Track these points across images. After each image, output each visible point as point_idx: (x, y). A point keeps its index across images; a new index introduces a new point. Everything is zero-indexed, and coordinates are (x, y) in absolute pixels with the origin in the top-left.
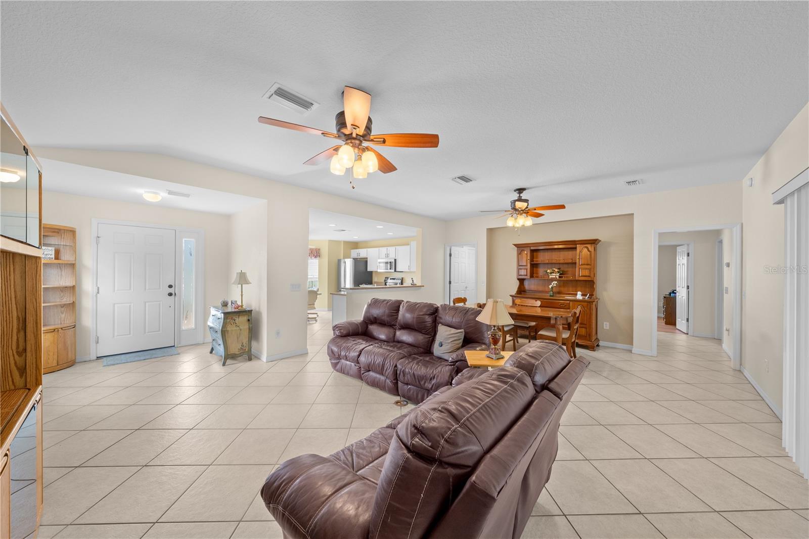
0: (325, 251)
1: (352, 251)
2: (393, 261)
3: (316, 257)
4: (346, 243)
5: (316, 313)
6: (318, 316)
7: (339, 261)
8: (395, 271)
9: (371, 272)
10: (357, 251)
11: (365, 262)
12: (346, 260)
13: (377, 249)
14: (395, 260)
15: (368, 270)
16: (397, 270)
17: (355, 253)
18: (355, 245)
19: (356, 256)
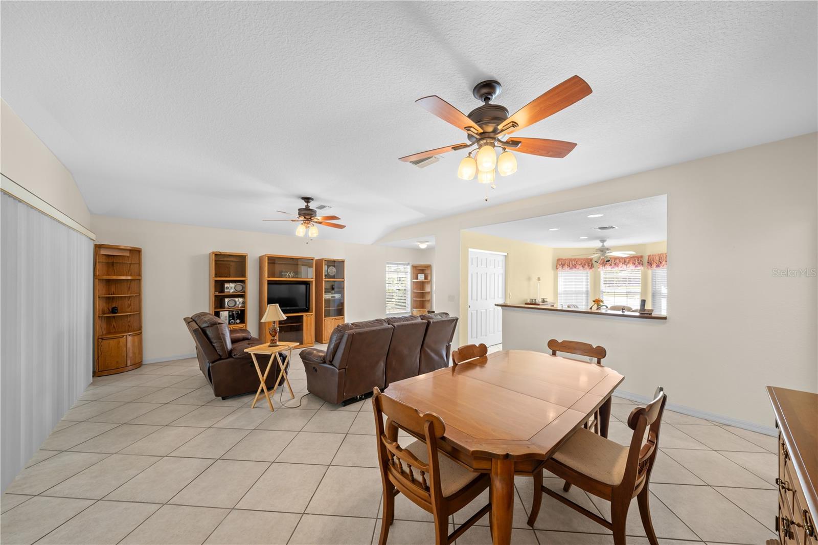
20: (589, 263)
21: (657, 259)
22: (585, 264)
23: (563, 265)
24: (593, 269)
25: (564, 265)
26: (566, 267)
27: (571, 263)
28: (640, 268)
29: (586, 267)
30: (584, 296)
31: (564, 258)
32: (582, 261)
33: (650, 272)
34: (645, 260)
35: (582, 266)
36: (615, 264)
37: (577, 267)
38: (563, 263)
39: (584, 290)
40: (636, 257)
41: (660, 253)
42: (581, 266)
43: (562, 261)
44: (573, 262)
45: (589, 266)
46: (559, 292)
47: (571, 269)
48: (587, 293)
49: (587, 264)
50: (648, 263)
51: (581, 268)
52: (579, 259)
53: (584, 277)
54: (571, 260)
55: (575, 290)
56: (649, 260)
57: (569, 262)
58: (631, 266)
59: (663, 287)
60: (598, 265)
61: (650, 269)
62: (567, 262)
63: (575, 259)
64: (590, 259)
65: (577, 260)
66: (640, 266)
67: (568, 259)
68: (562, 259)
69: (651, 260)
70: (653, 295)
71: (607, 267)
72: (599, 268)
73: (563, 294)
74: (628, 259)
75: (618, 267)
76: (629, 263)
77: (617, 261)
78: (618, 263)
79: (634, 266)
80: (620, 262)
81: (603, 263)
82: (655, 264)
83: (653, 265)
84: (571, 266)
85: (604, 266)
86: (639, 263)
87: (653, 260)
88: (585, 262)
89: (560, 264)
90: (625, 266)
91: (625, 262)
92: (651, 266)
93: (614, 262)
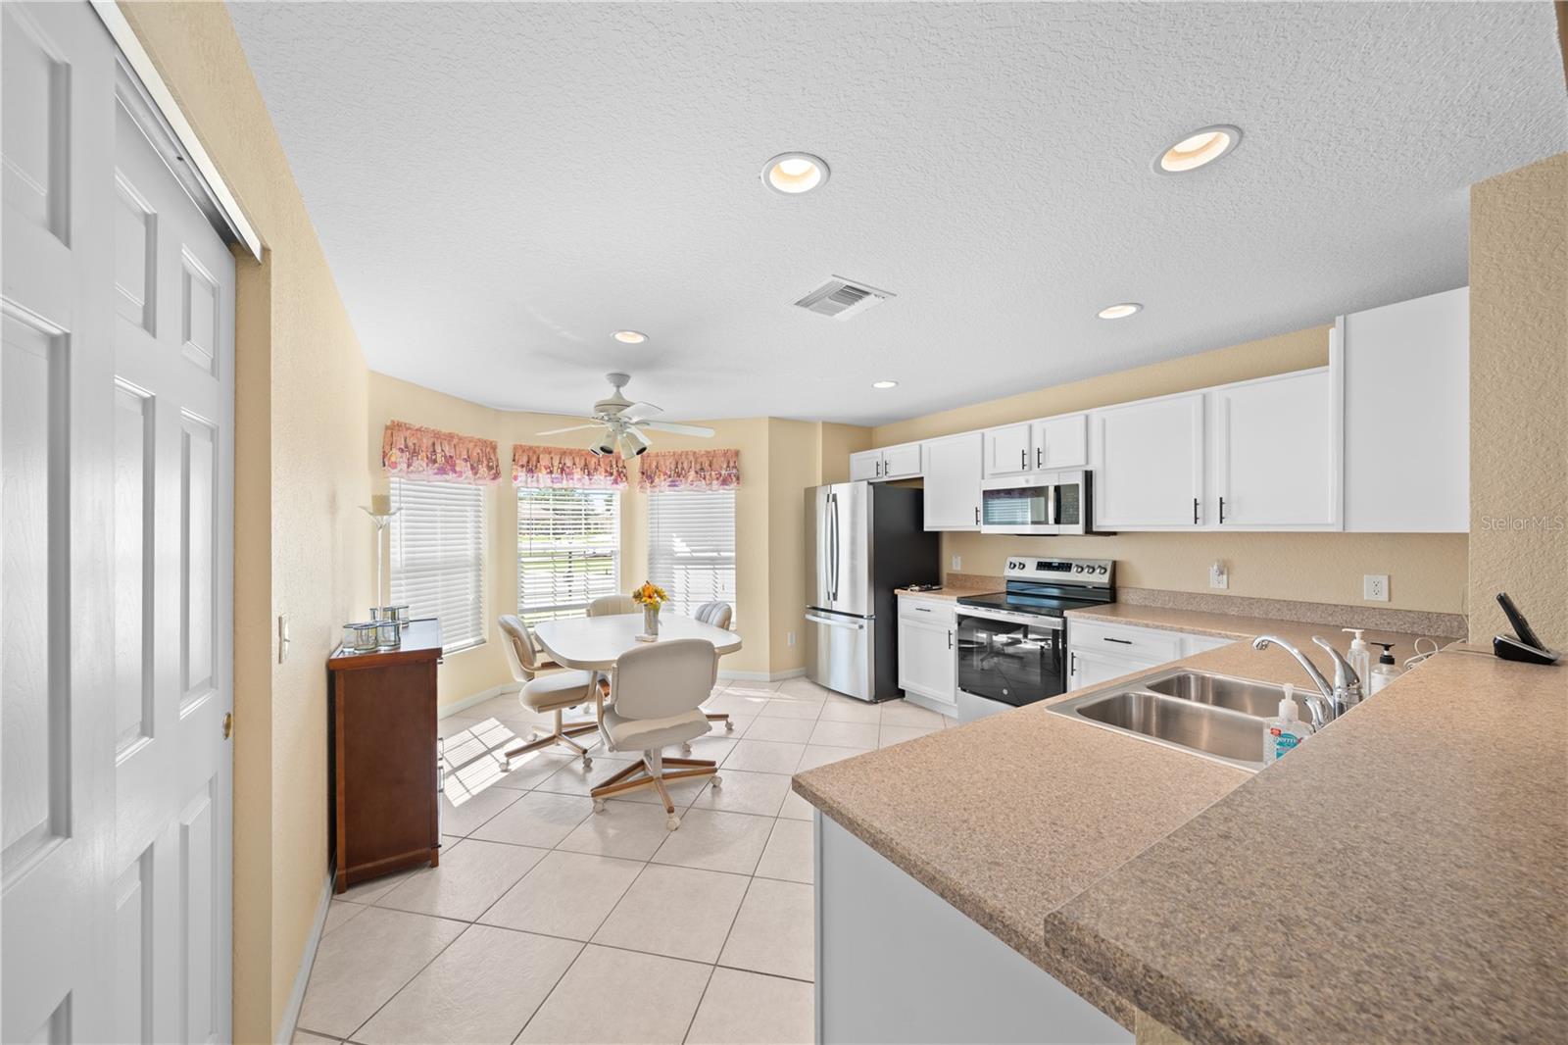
0: (757, 463)
1: (855, 457)
2: (1079, 480)
3: (725, 482)
4: (833, 427)
5: (725, 717)
6: (729, 727)
7: (810, 495)
8: (1089, 530)
9: (936, 536)
10: (876, 454)
11: (913, 494)
12: (837, 489)
13: (974, 436)
14: (1089, 477)
15: (925, 529)
16: (1100, 523)
17: (865, 464)
18: (865, 434)
19: (872, 475)
20: (488, 459)
21: (670, 463)
22: (479, 461)
23: (410, 454)
24: (501, 479)
25: (415, 453)
26: (420, 463)
27: (438, 450)
28: (623, 486)
29: (483, 469)
30: (471, 576)
31: (416, 424)
32: (471, 446)
33: (643, 497)
34: (634, 466)
35: (472, 468)
36: (562, 470)
38: (413, 445)
39: (470, 553)
41: (677, 450)
42: (469, 465)
43: (408, 434)
44: (447, 449)
45: (490, 468)
47: (442, 471)
48: (478, 558)
49: (485, 462)
50: (643, 473)
51: (470, 474)
52: (460, 439)
53: (468, 508)
54: (437, 435)
55: (444, 554)
56: (646, 467)
57: (431, 443)
58: (602, 478)
59: (677, 537)
60: (515, 467)
61: (648, 491)
62: (424, 441)
63: (450, 437)
64: (491, 443)
65: (455, 441)
66: (624, 479)
67: (427, 431)
68: (407, 429)
69: (650, 466)
70: (651, 559)
71: (540, 475)
72: (516, 478)
73: (402, 576)
74: (594, 460)
75: (572, 479)
76: (596, 469)
77: (569, 463)
78: (569, 467)
79: (608, 478)
80: (574, 464)
81: (528, 462)
82: (662, 477)
83: (657, 480)
84: (439, 460)
85: (530, 471)
86: (619, 473)
87: (657, 467)
88: (479, 451)
89: (402, 447)
90: (587, 477)
91: (586, 465)
92: (652, 482)
93: (560, 463)
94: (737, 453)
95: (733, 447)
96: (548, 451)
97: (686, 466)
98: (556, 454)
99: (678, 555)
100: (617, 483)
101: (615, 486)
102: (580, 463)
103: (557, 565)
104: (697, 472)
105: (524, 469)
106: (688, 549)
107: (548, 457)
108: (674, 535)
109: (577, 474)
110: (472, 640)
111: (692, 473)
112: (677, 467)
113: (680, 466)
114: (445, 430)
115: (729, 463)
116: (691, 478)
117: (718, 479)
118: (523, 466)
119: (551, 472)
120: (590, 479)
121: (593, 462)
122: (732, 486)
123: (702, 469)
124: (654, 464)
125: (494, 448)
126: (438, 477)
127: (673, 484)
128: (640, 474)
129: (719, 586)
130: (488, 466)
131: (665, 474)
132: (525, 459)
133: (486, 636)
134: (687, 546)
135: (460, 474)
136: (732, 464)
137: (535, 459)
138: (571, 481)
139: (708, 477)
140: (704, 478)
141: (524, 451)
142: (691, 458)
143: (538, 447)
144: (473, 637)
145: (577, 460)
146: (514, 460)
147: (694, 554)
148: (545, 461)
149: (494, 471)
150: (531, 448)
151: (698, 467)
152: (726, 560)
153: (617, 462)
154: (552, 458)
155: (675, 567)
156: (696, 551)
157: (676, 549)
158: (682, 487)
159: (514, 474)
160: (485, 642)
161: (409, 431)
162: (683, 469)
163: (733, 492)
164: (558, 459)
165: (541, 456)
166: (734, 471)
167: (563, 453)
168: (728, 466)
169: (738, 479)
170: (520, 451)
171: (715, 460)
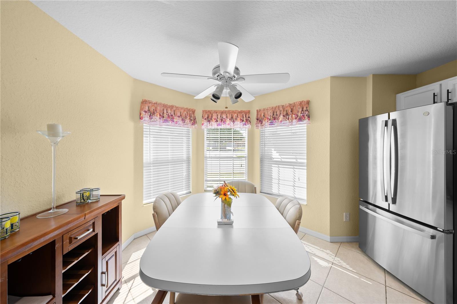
1: (401, 95)
3: (300, 119)
20: (190, 116)
21: (270, 113)
22: (186, 117)
23: (152, 114)
24: (196, 125)
25: (154, 113)
26: (157, 117)
27: (165, 112)
28: (248, 126)
29: (187, 121)
30: (185, 166)
31: (154, 101)
32: (182, 111)
33: (257, 131)
34: (254, 116)
35: (182, 120)
36: (222, 120)
37: (175, 120)
38: (152, 110)
39: (185, 157)
40: (244, 112)
41: (274, 106)
42: (180, 119)
43: (150, 105)
44: (169, 111)
45: (191, 120)
46: (144, 161)
47: (166, 121)
48: (188, 160)
49: (188, 118)
50: (257, 119)
51: (181, 122)
52: (177, 108)
53: (184, 137)
54: (165, 106)
55: (172, 156)
56: (259, 116)
57: (162, 109)
58: (239, 123)
59: (274, 150)
60: (203, 120)
61: (260, 127)
62: (158, 108)
63: (172, 107)
64: (192, 110)
65: (174, 109)
66: (249, 123)
67: (160, 104)
68: (150, 103)
69: (261, 115)
70: (262, 161)
71: (213, 123)
72: (203, 124)
73: (152, 165)
74: (235, 115)
75: (225, 124)
76: (236, 119)
77: (224, 116)
78: (224, 119)
79: (242, 123)
80: (227, 117)
81: (208, 117)
82: (266, 120)
83: (264, 122)
84: (165, 116)
85: (209, 121)
86: (247, 120)
87: (264, 116)
88: (186, 113)
89: (146, 110)
90: (232, 123)
91: (232, 117)
92: (261, 124)
93: (221, 117)
94: (308, 102)
95: (305, 99)
96: (216, 112)
97: (278, 113)
98: (219, 113)
99: (275, 160)
100: (246, 125)
101: (245, 126)
102: (229, 116)
103: (221, 162)
104: (284, 116)
105: (206, 120)
106: (279, 157)
107: (215, 114)
108: (273, 149)
109: (228, 121)
110: (185, 192)
111: (282, 116)
112: (274, 115)
113: (275, 114)
114: (170, 104)
115: (303, 108)
116: (280, 119)
117: (296, 118)
118: (205, 119)
119: (217, 121)
120: (234, 124)
121: (235, 116)
122: (305, 122)
123: (287, 114)
124: (263, 114)
125: (194, 112)
126: (164, 124)
127: (272, 124)
128: (256, 120)
129: (297, 178)
130: (190, 119)
131: (268, 119)
132: (206, 116)
133: (191, 190)
134: (279, 155)
135: (177, 122)
136: (305, 109)
137: (210, 116)
138: (225, 125)
139: (290, 118)
140: (288, 119)
141: (206, 113)
142: (281, 109)
143: (212, 111)
144: (186, 190)
145: (228, 115)
146: (202, 117)
147: (283, 160)
148: (214, 116)
149: (192, 121)
150: (209, 111)
151: (285, 113)
152: (301, 164)
153: (246, 116)
154: (217, 115)
155: (273, 165)
156: (284, 158)
157: (273, 157)
158: (276, 124)
159: (203, 122)
160: (191, 193)
161: (151, 104)
162: (277, 115)
163: (306, 125)
164: (220, 115)
165: (213, 115)
166: (307, 113)
167: (222, 113)
168: (302, 110)
169: (309, 117)
170: (205, 113)
171: (294, 108)
